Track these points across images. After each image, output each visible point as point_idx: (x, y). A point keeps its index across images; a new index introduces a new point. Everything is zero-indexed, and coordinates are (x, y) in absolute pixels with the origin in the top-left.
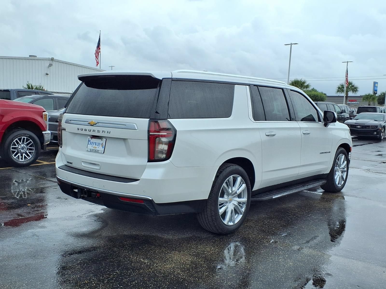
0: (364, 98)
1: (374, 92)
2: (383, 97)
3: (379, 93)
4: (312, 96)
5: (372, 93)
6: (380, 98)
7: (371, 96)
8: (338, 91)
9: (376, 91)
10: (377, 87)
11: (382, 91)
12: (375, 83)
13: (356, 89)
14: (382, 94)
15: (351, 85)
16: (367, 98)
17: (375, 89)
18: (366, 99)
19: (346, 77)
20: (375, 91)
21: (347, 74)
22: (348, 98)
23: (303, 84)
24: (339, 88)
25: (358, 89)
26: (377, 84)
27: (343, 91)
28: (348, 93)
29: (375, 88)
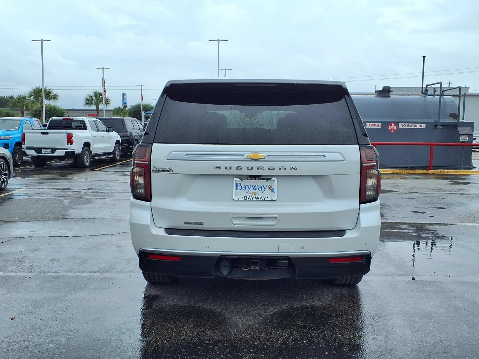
0: (114, 111)
1: (124, 105)
2: (133, 111)
3: (128, 107)
4: (48, 110)
5: (121, 106)
6: (130, 112)
7: (122, 110)
8: (86, 103)
9: (126, 103)
10: (126, 99)
11: (131, 105)
12: (124, 95)
13: (107, 101)
14: (131, 108)
15: (101, 96)
16: (117, 111)
17: (125, 102)
18: (117, 114)
19: (103, 86)
20: (124, 103)
21: (104, 83)
22: (99, 112)
23: (49, 94)
24: (87, 100)
25: (110, 102)
26: (126, 95)
27: (92, 103)
28: (99, 106)
29: (124, 100)
